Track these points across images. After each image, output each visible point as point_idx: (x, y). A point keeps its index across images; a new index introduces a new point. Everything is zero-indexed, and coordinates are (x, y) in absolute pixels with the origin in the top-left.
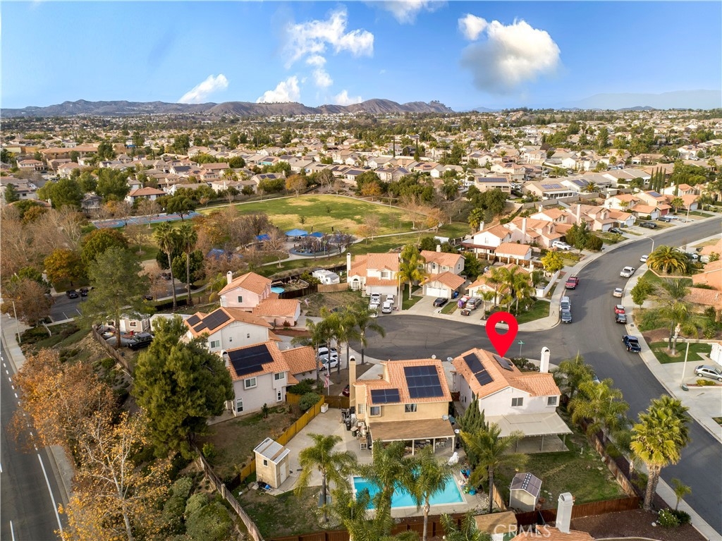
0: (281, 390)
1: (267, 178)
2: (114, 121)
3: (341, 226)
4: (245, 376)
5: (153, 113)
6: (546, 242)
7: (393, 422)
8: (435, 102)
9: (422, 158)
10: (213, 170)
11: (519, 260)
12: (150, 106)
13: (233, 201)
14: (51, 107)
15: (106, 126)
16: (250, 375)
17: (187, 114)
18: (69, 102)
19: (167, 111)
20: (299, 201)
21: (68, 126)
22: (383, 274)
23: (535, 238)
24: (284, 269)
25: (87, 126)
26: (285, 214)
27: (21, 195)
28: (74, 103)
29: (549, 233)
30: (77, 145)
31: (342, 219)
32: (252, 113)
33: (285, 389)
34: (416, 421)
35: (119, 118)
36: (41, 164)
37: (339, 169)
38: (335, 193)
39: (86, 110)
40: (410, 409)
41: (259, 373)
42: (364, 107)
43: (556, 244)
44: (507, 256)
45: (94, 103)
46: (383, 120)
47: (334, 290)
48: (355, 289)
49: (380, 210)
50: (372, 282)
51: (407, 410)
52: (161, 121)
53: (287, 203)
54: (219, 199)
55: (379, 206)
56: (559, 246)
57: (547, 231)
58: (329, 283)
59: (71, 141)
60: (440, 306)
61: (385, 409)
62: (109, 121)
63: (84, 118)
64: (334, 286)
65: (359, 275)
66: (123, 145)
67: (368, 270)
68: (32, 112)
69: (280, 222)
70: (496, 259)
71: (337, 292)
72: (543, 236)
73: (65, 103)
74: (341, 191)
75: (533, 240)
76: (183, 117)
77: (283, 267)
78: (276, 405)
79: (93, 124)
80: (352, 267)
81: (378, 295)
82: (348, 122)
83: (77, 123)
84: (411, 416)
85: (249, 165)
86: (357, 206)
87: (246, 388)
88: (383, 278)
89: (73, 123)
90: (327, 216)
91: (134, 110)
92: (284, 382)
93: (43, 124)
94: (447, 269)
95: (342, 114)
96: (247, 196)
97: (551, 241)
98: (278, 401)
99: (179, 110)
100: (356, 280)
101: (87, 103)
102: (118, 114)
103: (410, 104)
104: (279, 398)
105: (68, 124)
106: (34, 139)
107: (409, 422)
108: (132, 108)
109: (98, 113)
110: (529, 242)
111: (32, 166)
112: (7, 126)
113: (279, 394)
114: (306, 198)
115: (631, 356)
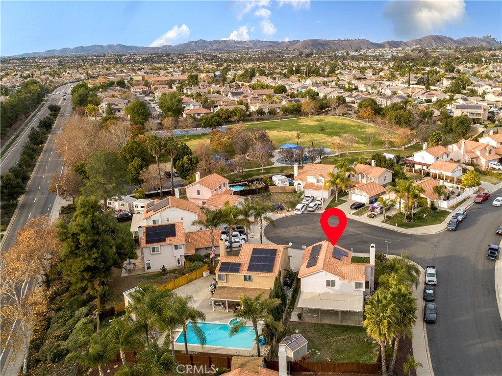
0: (180, 257)
1: (294, 102)
2: (220, 56)
3: (330, 142)
4: (151, 244)
5: (251, 49)
6: (483, 162)
7: (235, 288)
8: (488, 37)
9: (432, 88)
10: (258, 95)
11: (446, 176)
12: (250, 44)
13: (258, 120)
14: (180, 46)
15: (213, 60)
16: (155, 244)
17: (276, 50)
18: (192, 42)
19: (262, 47)
20: (309, 121)
21: (187, 59)
22: (318, 181)
23: (472, 159)
24: (263, 173)
25: (200, 60)
26: (290, 131)
27: (117, 112)
28: (195, 42)
29: (487, 154)
30: (182, 74)
31: (332, 136)
32: (327, 48)
33: (183, 258)
34: (251, 289)
35: (224, 53)
36: (147, 89)
37: (353, 96)
38: (340, 116)
39: (204, 47)
40: (247, 279)
41: (162, 243)
42: (422, 42)
43: (492, 165)
44: (438, 172)
45: (210, 41)
46: (433, 54)
47: (283, 191)
48: (298, 192)
49: (367, 130)
50: (310, 186)
51: (245, 279)
52: (254, 55)
53: (298, 123)
54: (248, 118)
55: (369, 126)
56: (494, 166)
57: (485, 153)
58: (280, 185)
59: (179, 71)
60: (356, 208)
61: (230, 277)
62: (216, 56)
63: (199, 54)
64: (283, 188)
65: (302, 181)
66: (213, 74)
67: (308, 177)
68: (166, 50)
69: (283, 137)
70: (428, 174)
71: (284, 193)
72: (481, 158)
73: (189, 42)
74: (347, 114)
75: (470, 160)
76: (272, 52)
77: (265, 171)
78: (177, 268)
79: (204, 58)
80: (299, 174)
81: (310, 197)
82: (403, 55)
83: (193, 58)
84: (248, 285)
85: (289, 91)
86: (352, 126)
87: (152, 253)
88: (319, 184)
89: (190, 58)
90: (321, 133)
91: (238, 47)
92: (181, 252)
93: (170, 59)
94: (373, 180)
95: (400, 48)
96: (272, 116)
97: (488, 161)
98: (178, 265)
99: (271, 46)
100: (299, 184)
101: (204, 42)
102: (225, 50)
103: (463, 39)
104: (179, 263)
105: (187, 58)
106: (155, 70)
107: (247, 288)
108: (237, 45)
109: (211, 50)
110: (467, 161)
111: (140, 90)
112: (145, 60)
113: (179, 260)
114: (315, 119)
115: (487, 262)
